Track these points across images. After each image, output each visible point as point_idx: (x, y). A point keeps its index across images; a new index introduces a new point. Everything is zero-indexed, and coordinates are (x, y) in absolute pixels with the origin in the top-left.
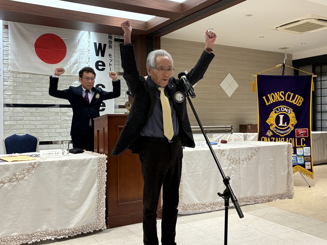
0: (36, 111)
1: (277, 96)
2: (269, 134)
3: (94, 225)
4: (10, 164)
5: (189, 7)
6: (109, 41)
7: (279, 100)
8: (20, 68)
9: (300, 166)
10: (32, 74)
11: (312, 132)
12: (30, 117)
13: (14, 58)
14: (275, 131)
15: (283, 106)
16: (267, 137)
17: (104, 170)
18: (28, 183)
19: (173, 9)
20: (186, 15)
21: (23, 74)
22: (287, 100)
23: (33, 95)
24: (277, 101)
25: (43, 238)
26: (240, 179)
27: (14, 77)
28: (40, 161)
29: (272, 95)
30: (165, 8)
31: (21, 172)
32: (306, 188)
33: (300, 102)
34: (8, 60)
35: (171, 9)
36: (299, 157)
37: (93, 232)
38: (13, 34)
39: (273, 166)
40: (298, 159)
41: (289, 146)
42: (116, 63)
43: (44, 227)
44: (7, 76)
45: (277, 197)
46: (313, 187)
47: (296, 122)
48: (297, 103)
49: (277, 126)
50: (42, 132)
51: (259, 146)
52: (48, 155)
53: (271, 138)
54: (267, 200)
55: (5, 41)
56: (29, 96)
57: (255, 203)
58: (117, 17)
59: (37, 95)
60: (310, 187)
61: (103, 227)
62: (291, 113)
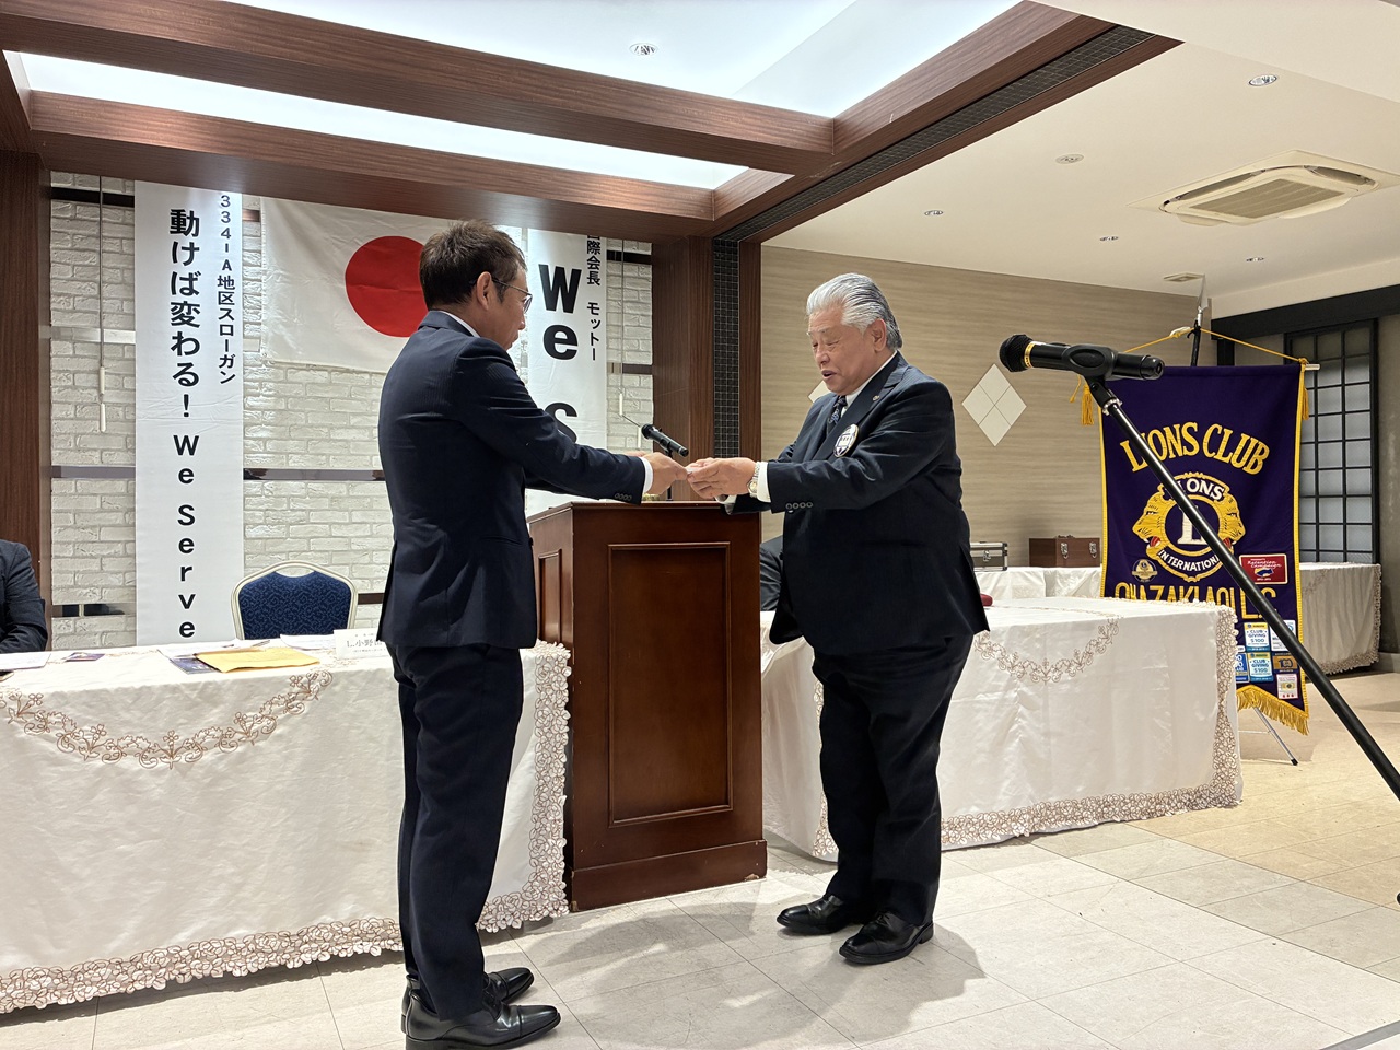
0: (351, 494)
1: (1174, 440)
2: (1143, 574)
3: (526, 903)
4: (224, 682)
5: (860, 130)
6: (590, 260)
7: (1180, 454)
8: (298, 350)
9: (1259, 689)
10: (335, 369)
11: (1300, 567)
12: (329, 514)
13: (277, 319)
14: (1166, 562)
15: (1194, 475)
16: (1137, 582)
17: (559, 702)
18: (286, 749)
19: (805, 141)
20: (849, 162)
21: (308, 370)
22: (1210, 452)
23: (340, 440)
24: (1172, 456)
25: (340, 948)
26: (1047, 734)
27: (280, 382)
28: (332, 671)
29: (1155, 437)
30: (776, 135)
31: (262, 709)
32: (1279, 765)
33: (1256, 462)
34: (260, 324)
35: (798, 139)
36: (1253, 656)
37: (519, 926)
38: (277, 240)
39: (1165, 689)
40: (1251, 661)
41: (1223, 619)
42: (614, 335)
43: (345, 910)
44: (258, 377)
45: (1181, 801)
46: (1304, 763)
47: (1243, 531)
48: (1246, 465)
49: (1171, 546)
50: (369, 564)
51: (1115, 618)
52: (363, 647)
53: (1152, 588)
54: (1143, 813)
55: (250, 261)
56: (326, 444)
57: (1101, 821)
58: (613, 177)
59: (352, 440)
60: (1295, 762)
61: (557, 910)
62: (1222, 498)
